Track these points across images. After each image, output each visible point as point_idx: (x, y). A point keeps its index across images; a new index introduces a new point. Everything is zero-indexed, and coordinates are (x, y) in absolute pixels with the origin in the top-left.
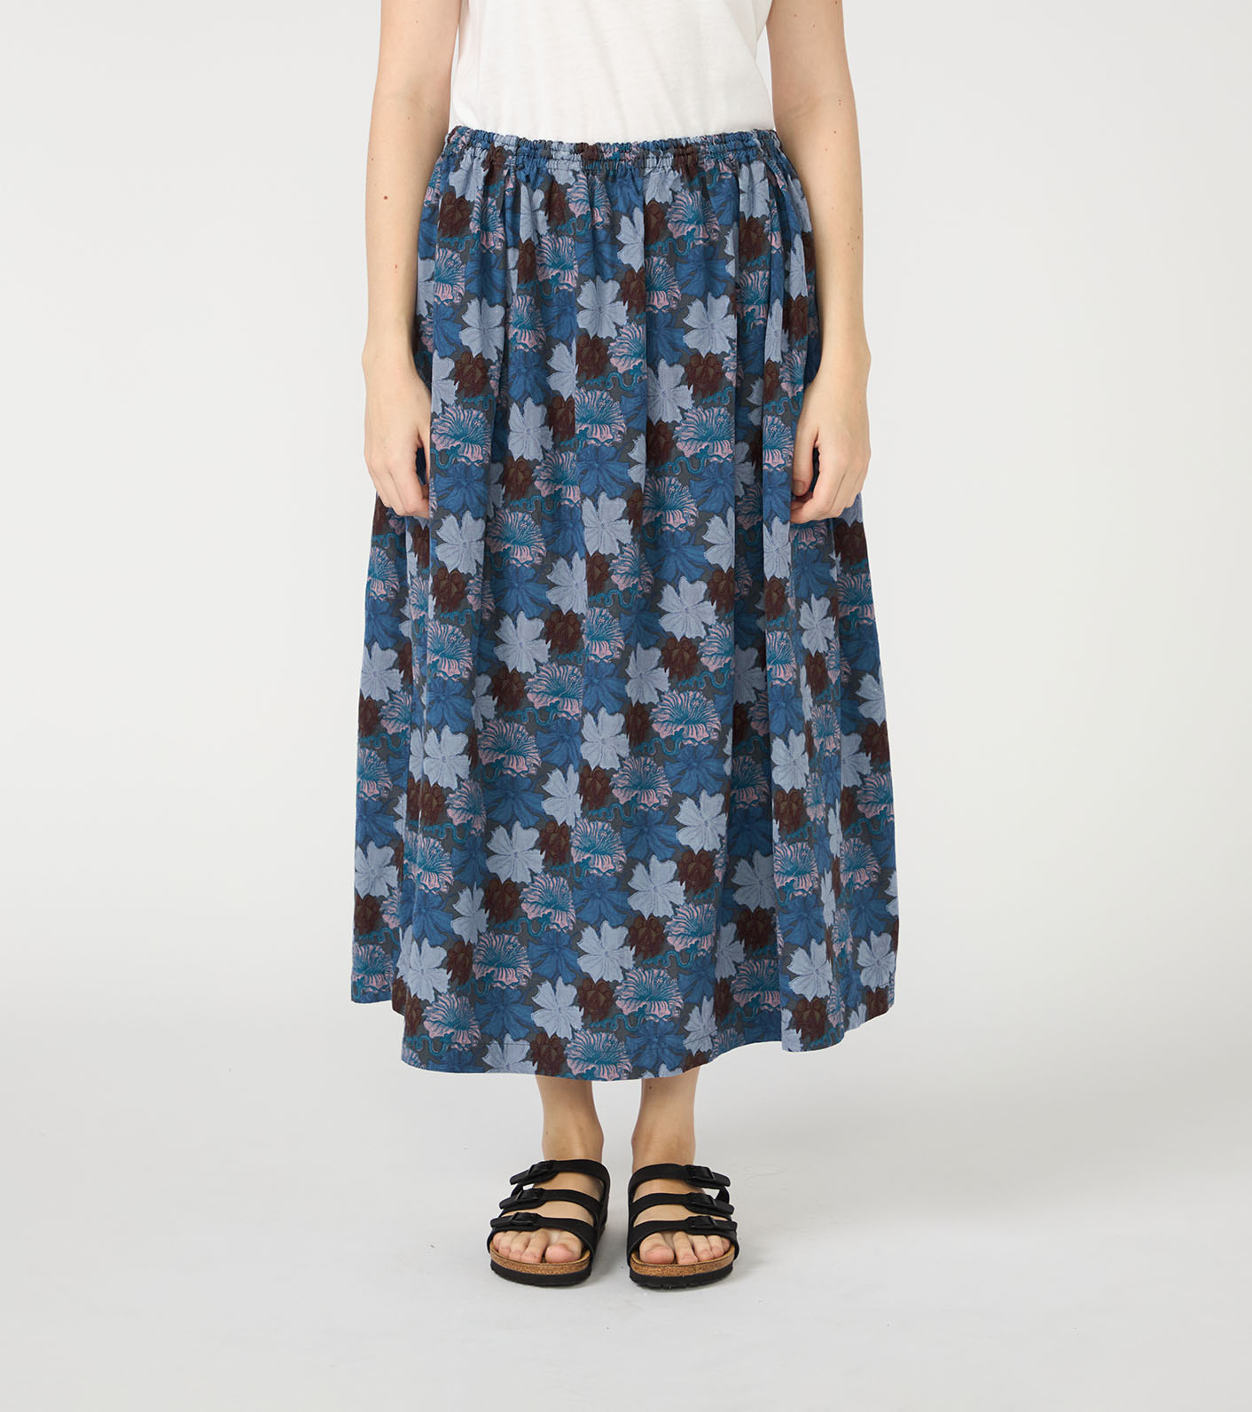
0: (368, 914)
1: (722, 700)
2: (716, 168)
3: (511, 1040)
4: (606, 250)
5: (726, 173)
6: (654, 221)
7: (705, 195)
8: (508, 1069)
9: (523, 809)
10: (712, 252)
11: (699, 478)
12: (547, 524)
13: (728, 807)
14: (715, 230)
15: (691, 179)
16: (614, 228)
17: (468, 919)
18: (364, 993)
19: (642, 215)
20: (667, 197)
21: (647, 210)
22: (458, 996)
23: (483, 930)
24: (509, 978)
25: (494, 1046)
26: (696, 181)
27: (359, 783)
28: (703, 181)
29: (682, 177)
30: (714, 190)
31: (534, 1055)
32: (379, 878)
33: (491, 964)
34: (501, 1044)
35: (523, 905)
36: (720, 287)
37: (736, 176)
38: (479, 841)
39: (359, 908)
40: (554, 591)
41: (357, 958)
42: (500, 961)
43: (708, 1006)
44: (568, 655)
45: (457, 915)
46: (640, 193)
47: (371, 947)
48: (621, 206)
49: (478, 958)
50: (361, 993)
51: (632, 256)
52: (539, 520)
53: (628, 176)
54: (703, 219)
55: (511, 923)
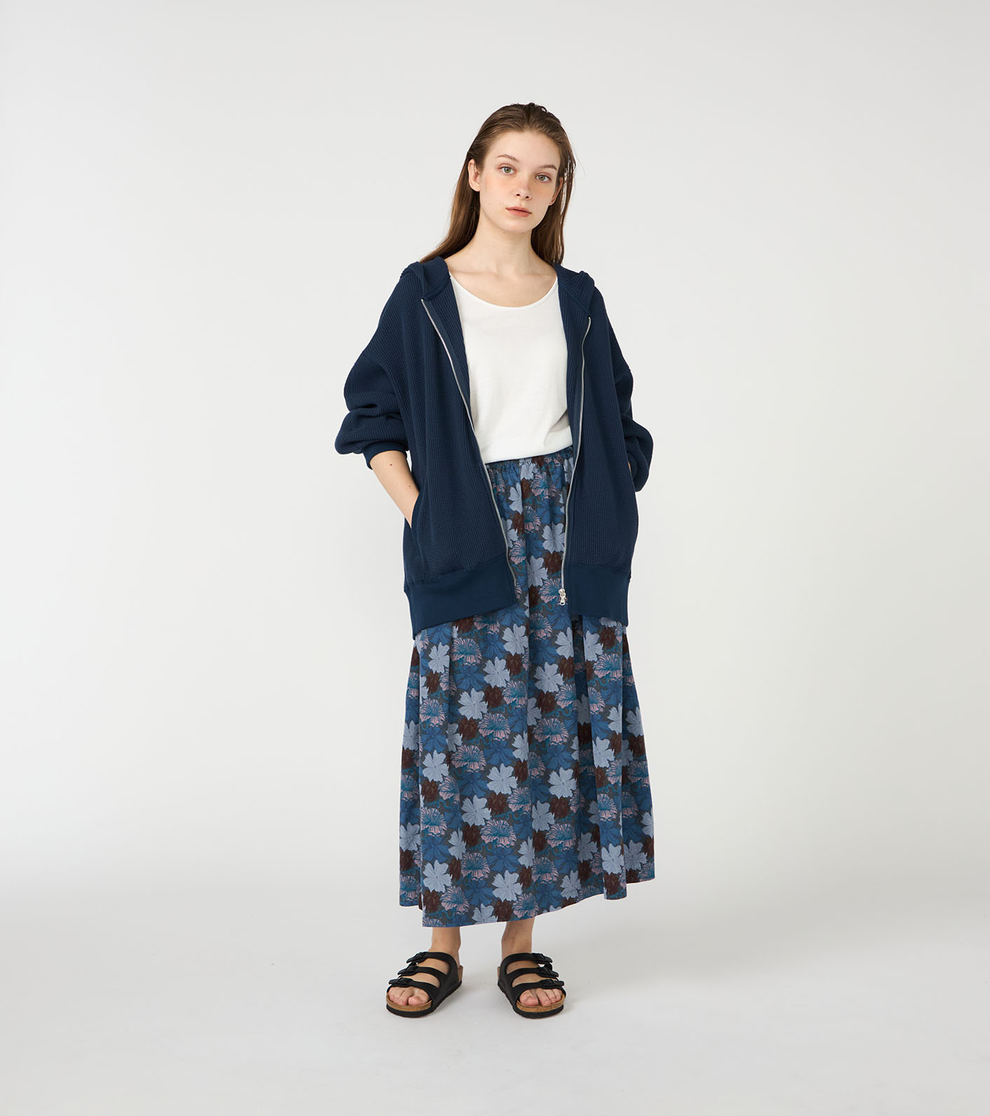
0: (407, 860)
1: (569, 723)
2: (553, 461)
3: (484, 907)
4: (505, 504)
5: (557, 464)
6: (525, 488)
7: (548, 474)
8: (484, 921)
9: (478, 789)
10: (552, 503)
11: (552, 613)
12: (482, 643)
13: (575, 775)
14: (554, 492)
15: (541, 467)
16: (507, 493)
17: (457, 846)
18: (406, 901)
19: (520, 486)
20: (531, 476)
21: (522, 483)
22: (457, 887)
23: (464, 852)
24: (479, 875)
25: (476, 911)
26: (543, 468)
27: (402, 793)
28: (547, 468)
29: (537, 466)
30: (552, 472)
31: (496, 913)
32: (412, 841)
33: (469, 869)
34: (480, 909)
35: (482, 837)
36: (558, 519)
37: (562, 465)
38: (458, 807)
39: (403, 857)
40: (487, 676)
41: (402, 883)
42: (473, 867)
43: (574, 875)
44: (496, 709)
45: (451, 846)
46: (518, 475)
47: (409, 877)
48: (510, 482)
49: (463, 866)
50: (404, 902)
51: (516, 506)
52: (478, 642)
53: (512, 468)
54: (548, 486)
55: (477, 846)
